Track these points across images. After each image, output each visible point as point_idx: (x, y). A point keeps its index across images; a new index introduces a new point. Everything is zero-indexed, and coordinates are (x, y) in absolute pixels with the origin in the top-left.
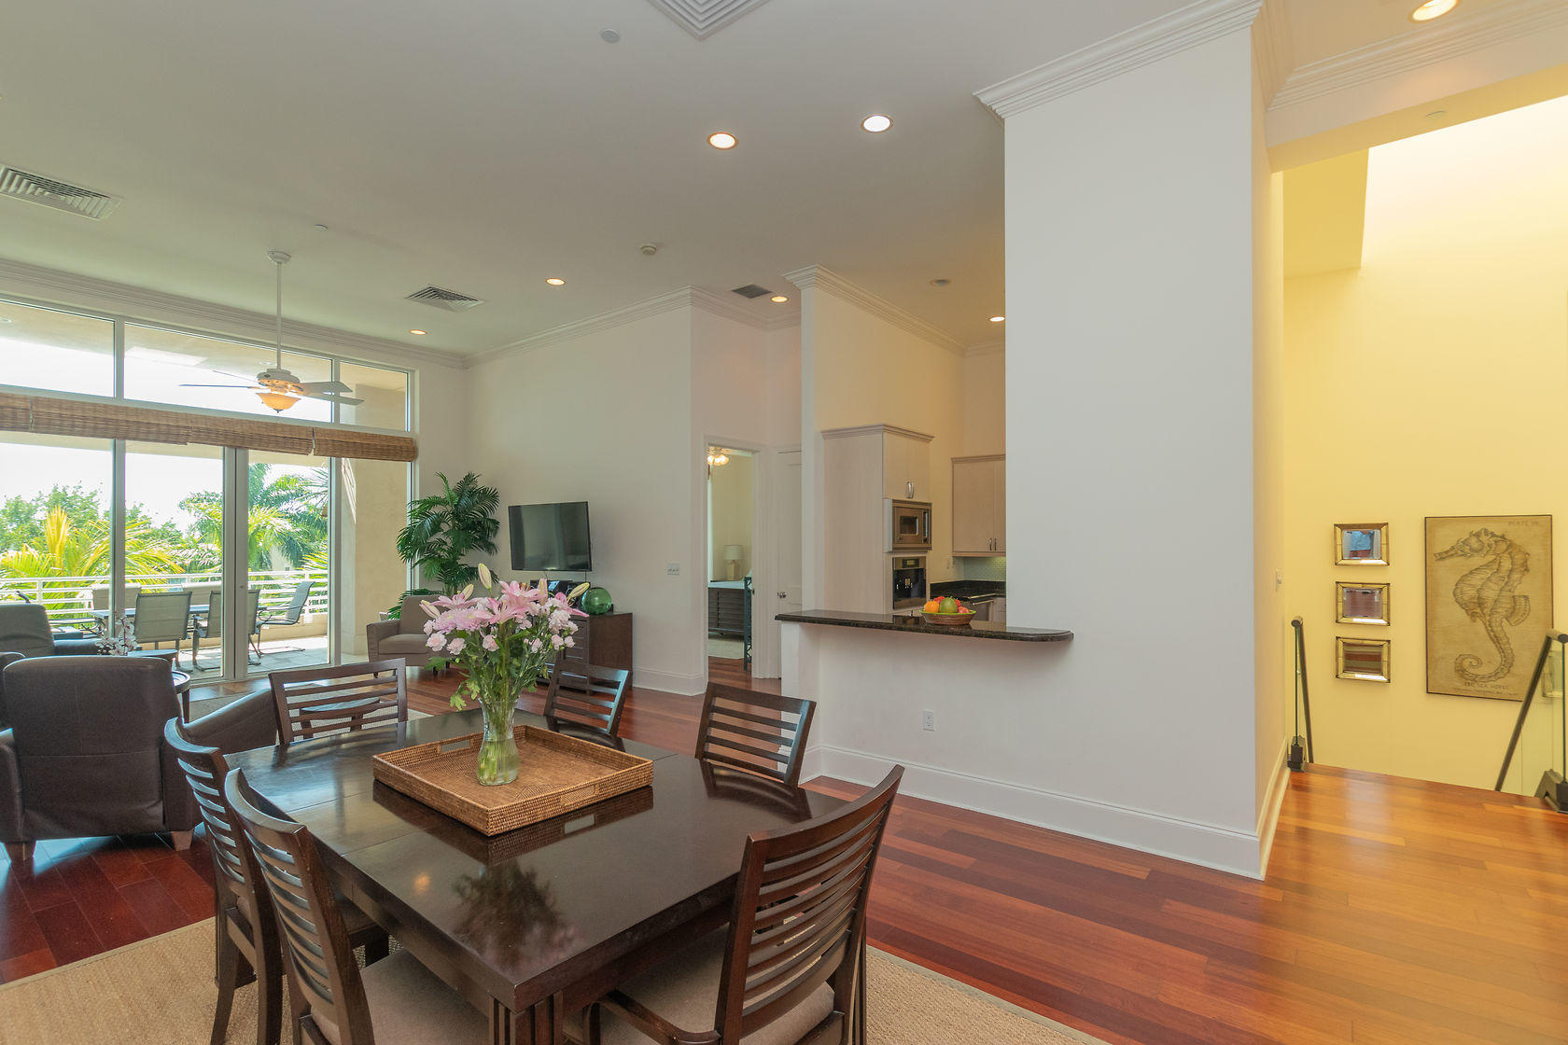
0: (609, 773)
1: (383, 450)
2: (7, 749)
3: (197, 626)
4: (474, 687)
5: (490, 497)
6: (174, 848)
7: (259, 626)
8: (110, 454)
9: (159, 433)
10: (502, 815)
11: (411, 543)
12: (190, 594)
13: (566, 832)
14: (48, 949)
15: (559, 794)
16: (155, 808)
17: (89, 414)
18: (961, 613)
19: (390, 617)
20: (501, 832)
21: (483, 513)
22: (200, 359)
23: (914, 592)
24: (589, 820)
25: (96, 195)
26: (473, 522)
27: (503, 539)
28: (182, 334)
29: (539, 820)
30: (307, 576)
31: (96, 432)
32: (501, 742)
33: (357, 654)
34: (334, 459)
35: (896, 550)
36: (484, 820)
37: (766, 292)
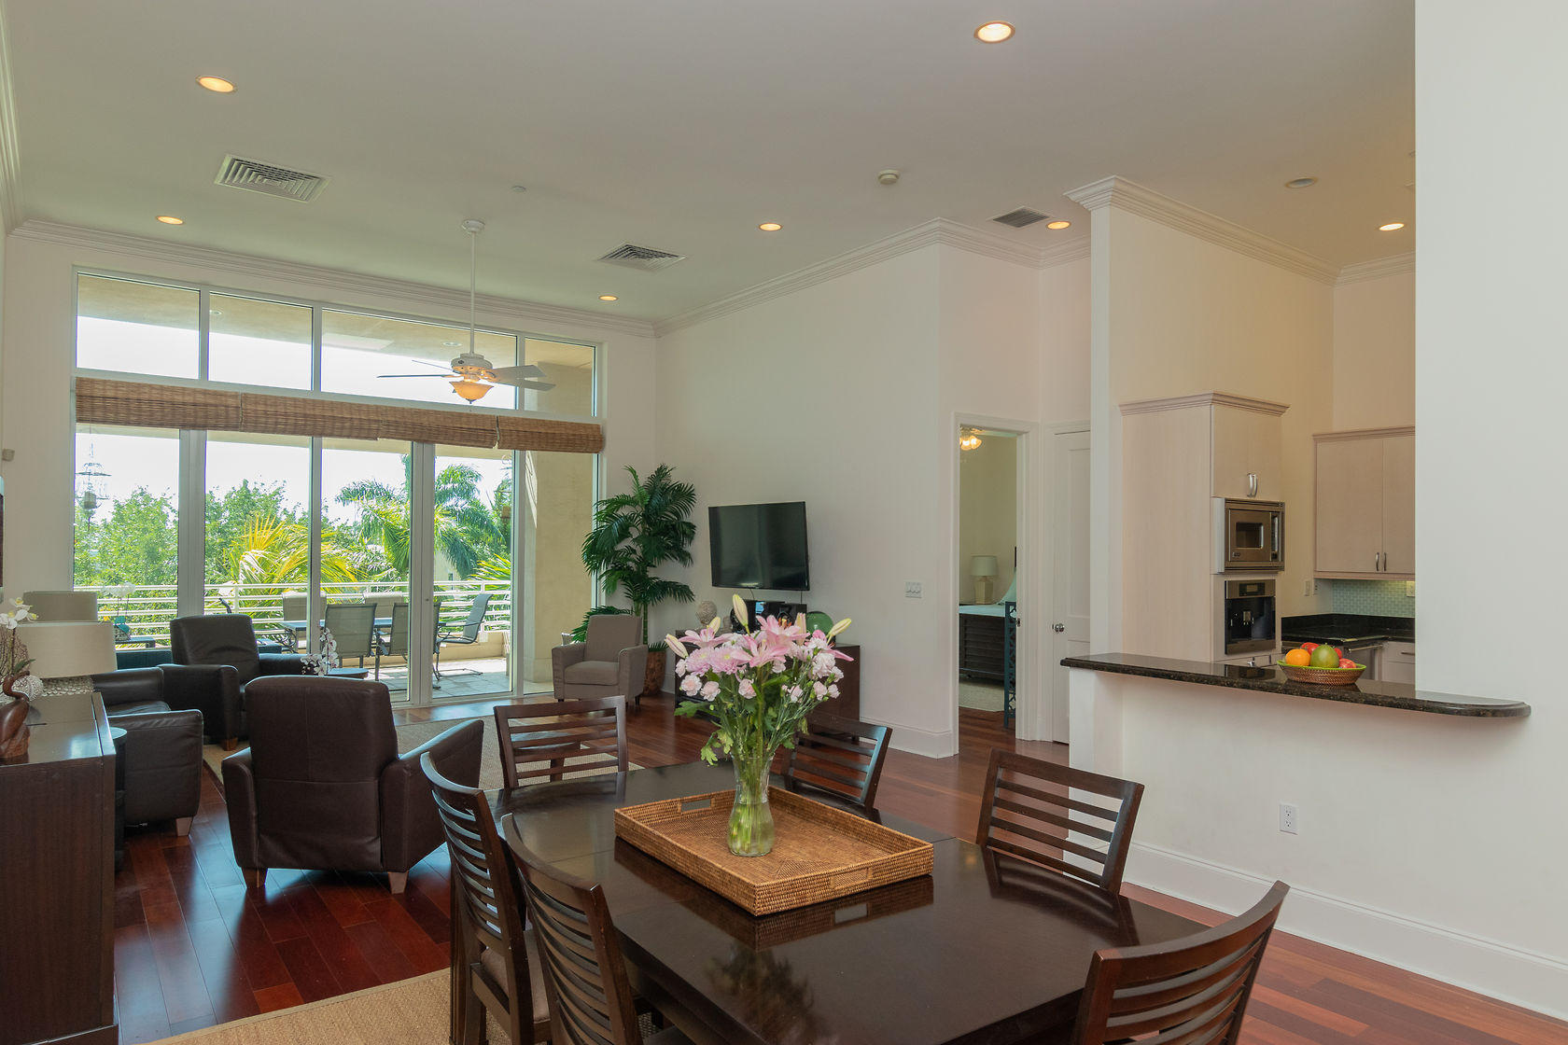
0: (879, 856)
1: (568, 440)
2: (245, 769)
3: (380, 641)
4: (726, 739)
5: (684, 495)
6: (391, 892)
7: (438, 644)
8: (307, 451)
9: (351, 428)
10: (772, 893)
11: (598, 551)
12: (375, 605)
13: (837, 922)
14: (293, 983)
15: (829, 875)
16: (374, 845)
17: (291, 410)
18: (1344, 667)
19: (574, 639)
20: (769, 912)
21: (676, 514)
22: (386, 343)
23: (1257, 631)
24: (861, 910)
25: (309, 177)
26: (666, 526)
27: (701, 547)
28: (374, 317)
29: (807, 903)
30: (483, 588)
31: (296, 430)
32: (754, 806)
33: (538, 681)
34: (518, 452)
35: (1229, 569)
36: (750, 897)
37: (1042, 217)
